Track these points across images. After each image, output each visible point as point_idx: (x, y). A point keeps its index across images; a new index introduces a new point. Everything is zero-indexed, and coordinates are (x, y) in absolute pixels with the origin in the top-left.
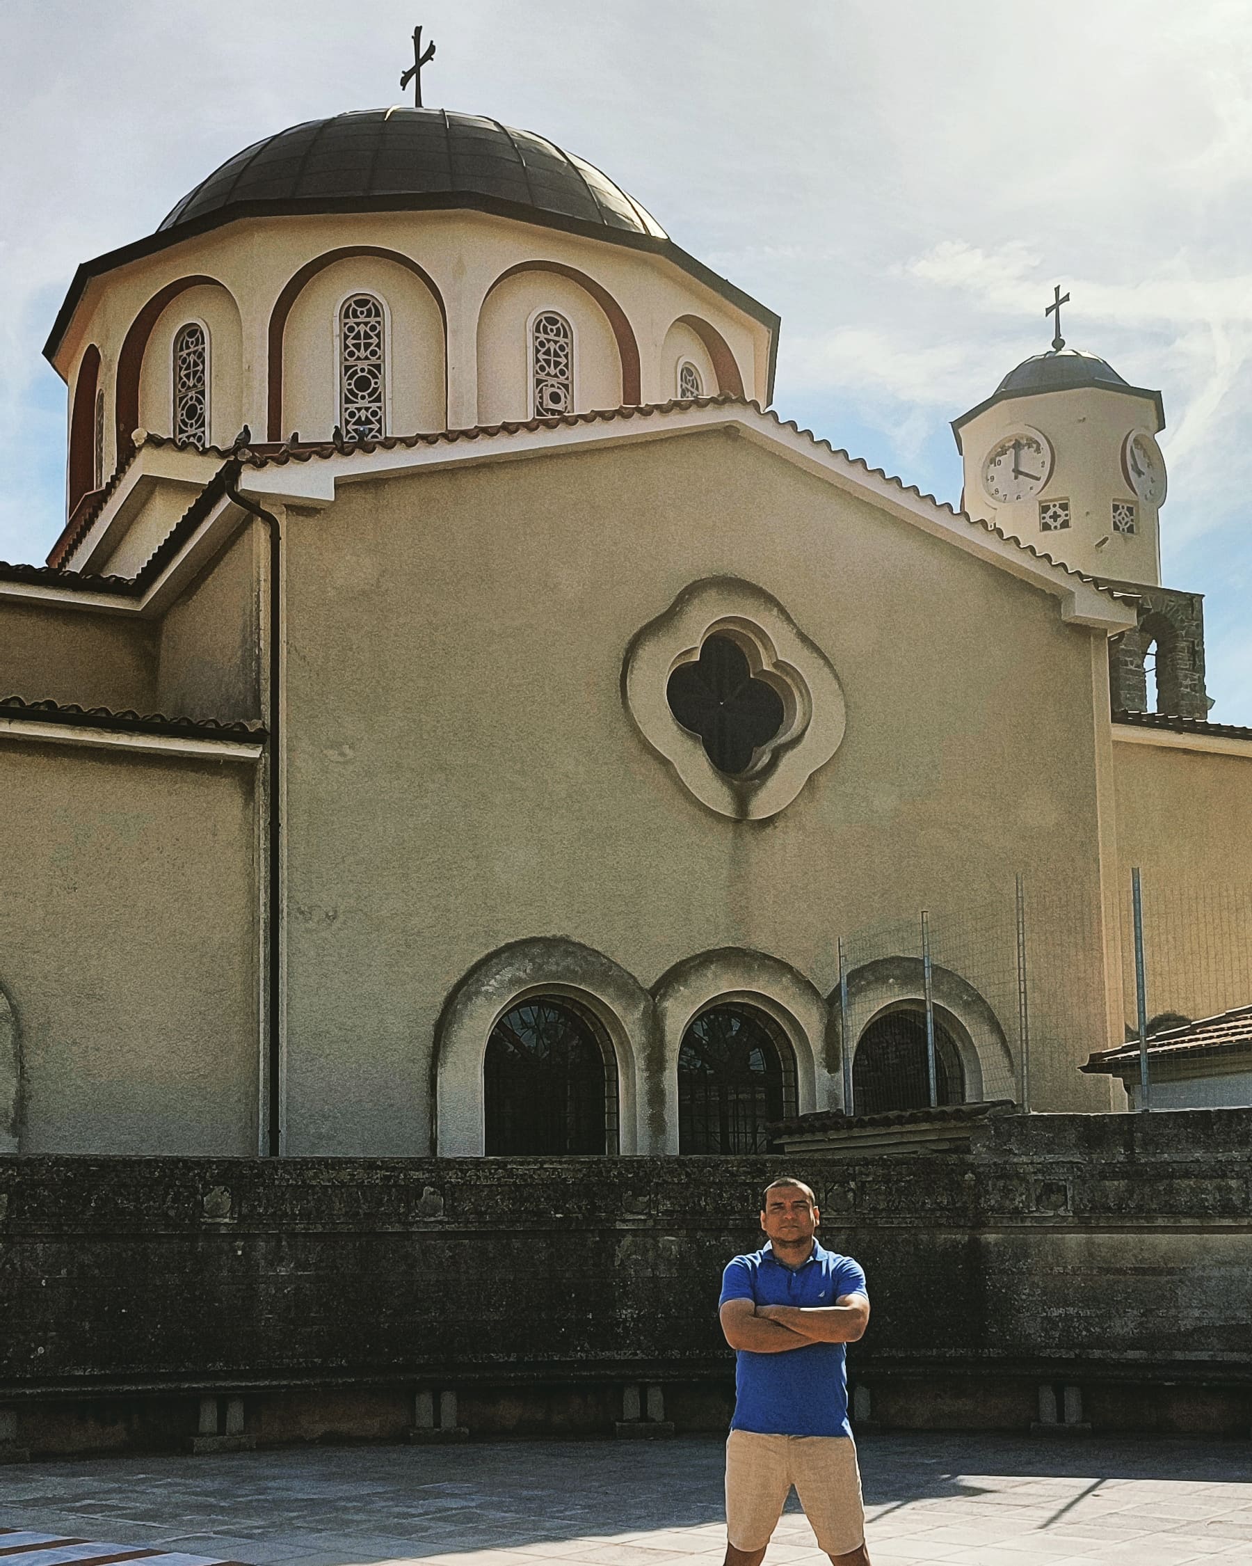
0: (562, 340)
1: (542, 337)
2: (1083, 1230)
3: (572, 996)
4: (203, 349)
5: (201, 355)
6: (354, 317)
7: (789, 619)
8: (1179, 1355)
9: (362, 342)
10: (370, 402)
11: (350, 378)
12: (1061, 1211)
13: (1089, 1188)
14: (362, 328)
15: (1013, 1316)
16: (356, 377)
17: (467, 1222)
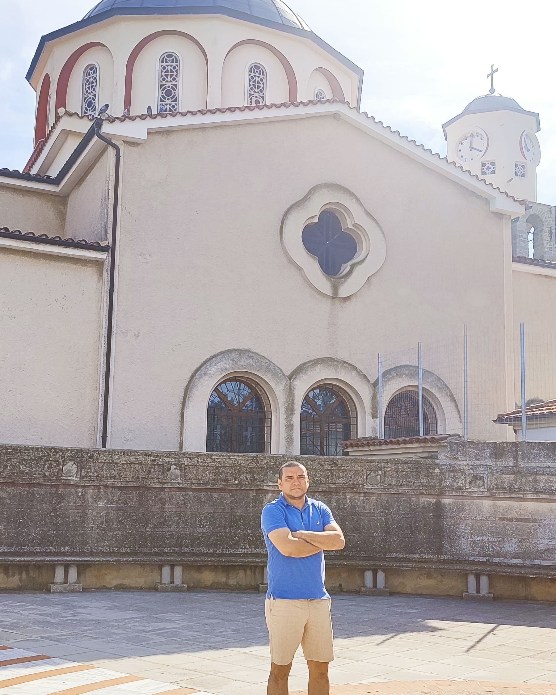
0: (261, 77)
1: (252, 74)
2: (491, 499)
3: (251, 377)
4: (96, 76)
5: (95, 79)
6: (166, 63)
7: (361, 204)
8: (537, 562)
9: (169, 74)
10: (171, 101)
11: (163, 90)
12: (481, 489)
13: (495, 478)
14: (169, 68)
15: (456, 539)
16: (166, 90)
17: (192, 483)
